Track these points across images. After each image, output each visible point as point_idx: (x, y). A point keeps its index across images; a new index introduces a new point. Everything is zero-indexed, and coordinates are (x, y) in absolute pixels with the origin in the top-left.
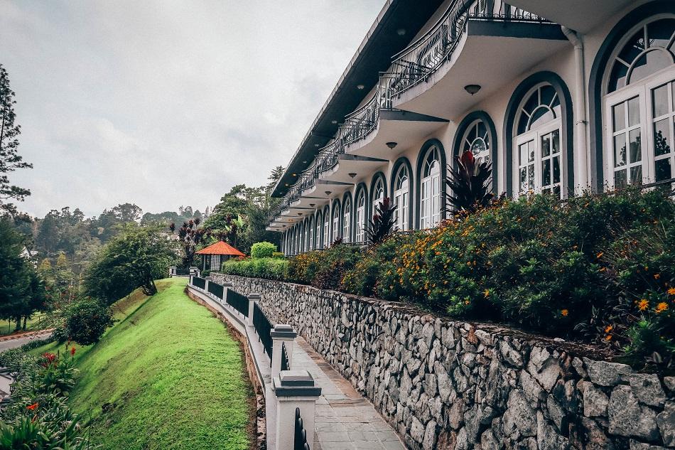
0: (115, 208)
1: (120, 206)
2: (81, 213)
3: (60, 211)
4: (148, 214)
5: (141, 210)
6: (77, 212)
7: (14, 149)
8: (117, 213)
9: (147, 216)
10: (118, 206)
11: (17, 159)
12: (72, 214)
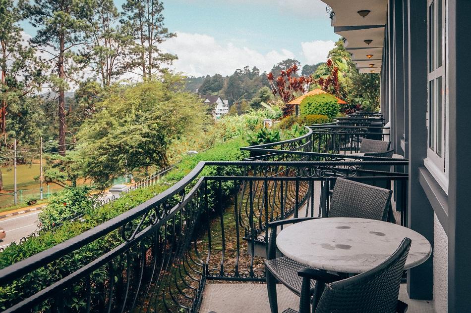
0: (280, 64)
1: (283, 61)
2: (258, 70)
3: (242, 69)
4: (307, 66)
5: (299, 63)
6: (255, 69)
7: (161, 23)
8: (282, 67)
9: (306, 67)
10: (282, 62)
11: (165, 31)
12: (252, 71)
